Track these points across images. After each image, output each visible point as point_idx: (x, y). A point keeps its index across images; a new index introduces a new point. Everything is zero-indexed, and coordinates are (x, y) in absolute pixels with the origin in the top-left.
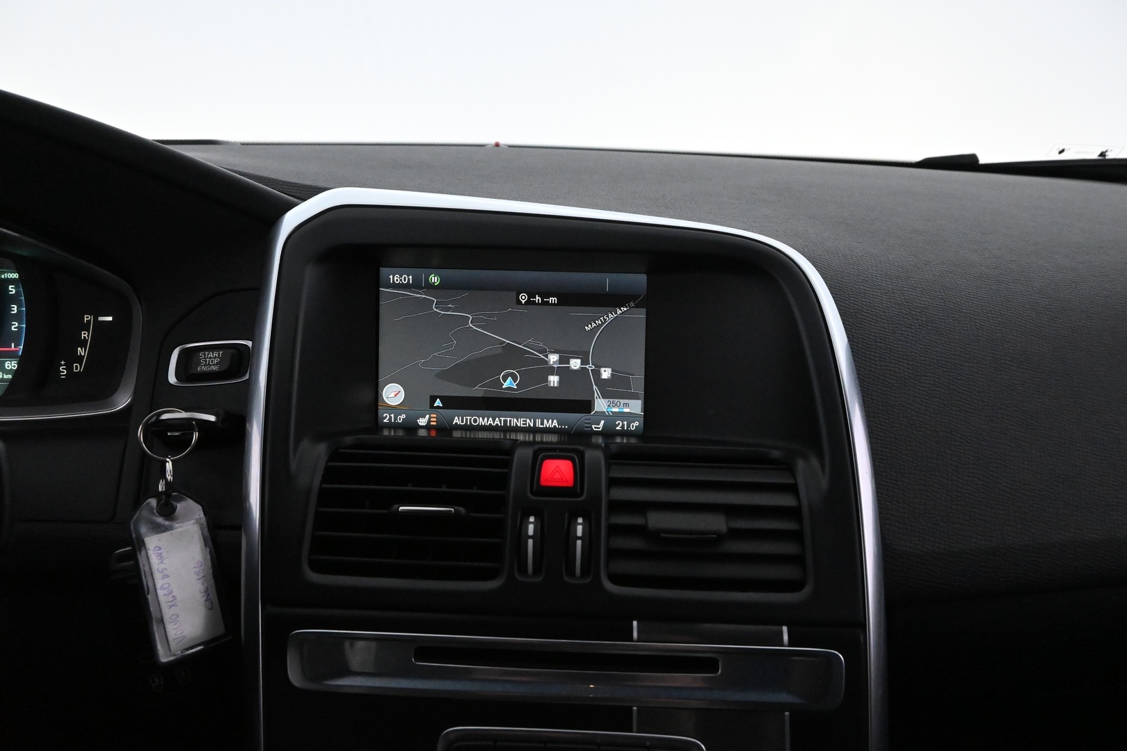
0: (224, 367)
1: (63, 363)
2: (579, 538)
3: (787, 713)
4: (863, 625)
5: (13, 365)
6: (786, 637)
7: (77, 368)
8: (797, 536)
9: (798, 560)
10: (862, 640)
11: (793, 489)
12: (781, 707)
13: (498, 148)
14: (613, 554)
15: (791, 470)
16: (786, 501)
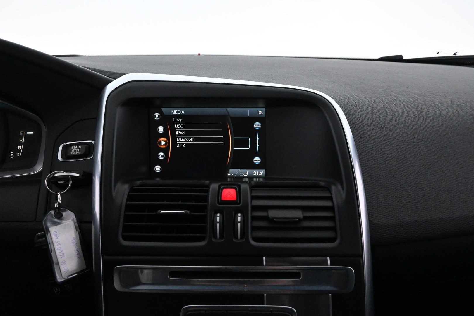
0: (82, 153)
1: (12, 153)
2: (239, 222)
3: (330, 295)
4: (362, 256)
6: (329, 262)
7: (18, 155)
8: (332, 219)
9: (334, 229)
10: (361, 262)
11: (330, 199)
12: (327, 292)
13: (199, 56)
14: (254, 229)
15: (329, 191)
16: (328, 204)
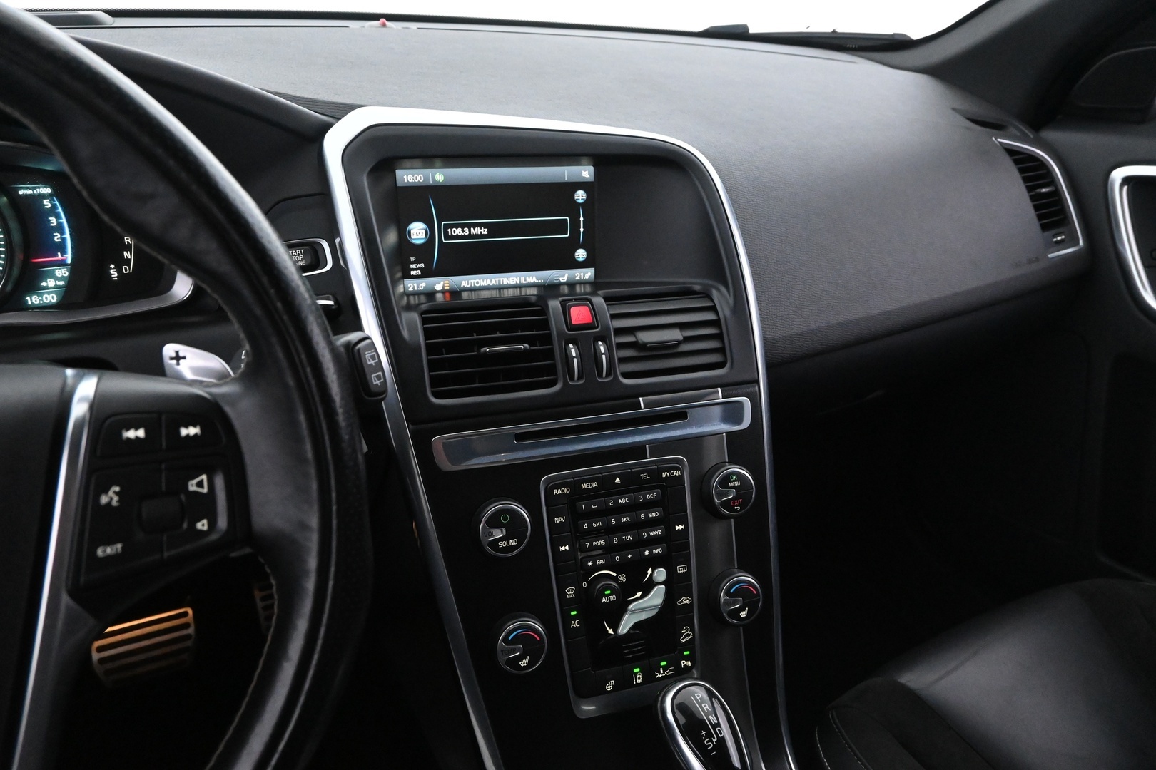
0: (309, 261)
1: (112, 266)
2: (603, 354)
3: (724, 435)
4: (757, 381)
5: (63, 272)
6: (720, 395)
7: (127, 270)
8: (719, 336)
9: (721, 350)
11: (713, 309)
12: (720, 433)
13: (384, 29)
14: (622, 360)
15: (708, 296)
